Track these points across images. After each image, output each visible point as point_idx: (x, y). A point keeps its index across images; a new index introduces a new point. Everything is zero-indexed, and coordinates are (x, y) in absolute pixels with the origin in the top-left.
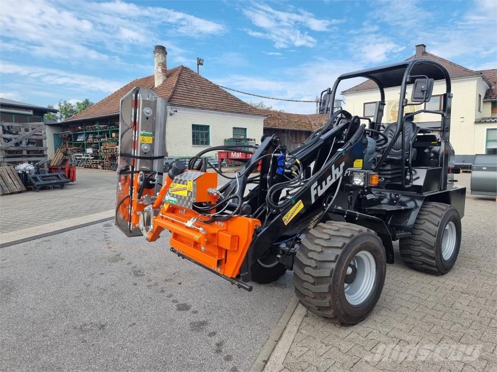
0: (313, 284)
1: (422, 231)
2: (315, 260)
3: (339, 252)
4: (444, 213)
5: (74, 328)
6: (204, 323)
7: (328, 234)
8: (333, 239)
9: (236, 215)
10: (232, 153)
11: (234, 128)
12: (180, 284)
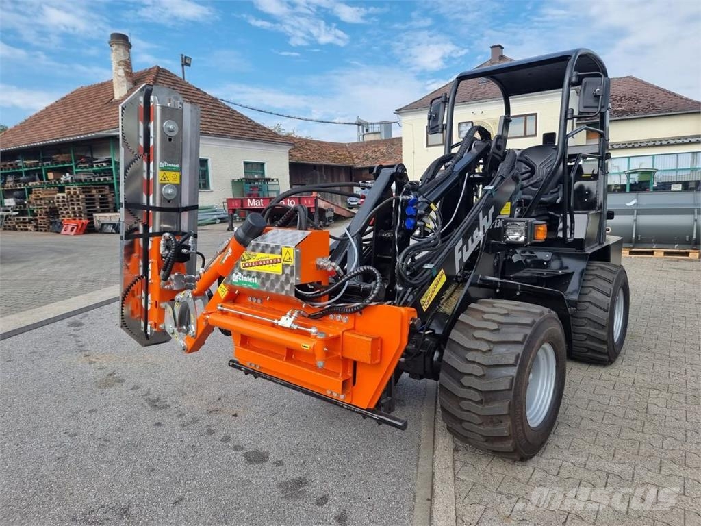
0: (480, 402)
1: (587, 304)
2: (479, 364)
3: (519, 349)
4: (615, 277)
5: (73, 520)
6: (300, 483)
7: (493, 321)
8: (504, 329)
9: (374, 304)
10: (249, 200)
11: (246, 163)
12: (235, 415)
